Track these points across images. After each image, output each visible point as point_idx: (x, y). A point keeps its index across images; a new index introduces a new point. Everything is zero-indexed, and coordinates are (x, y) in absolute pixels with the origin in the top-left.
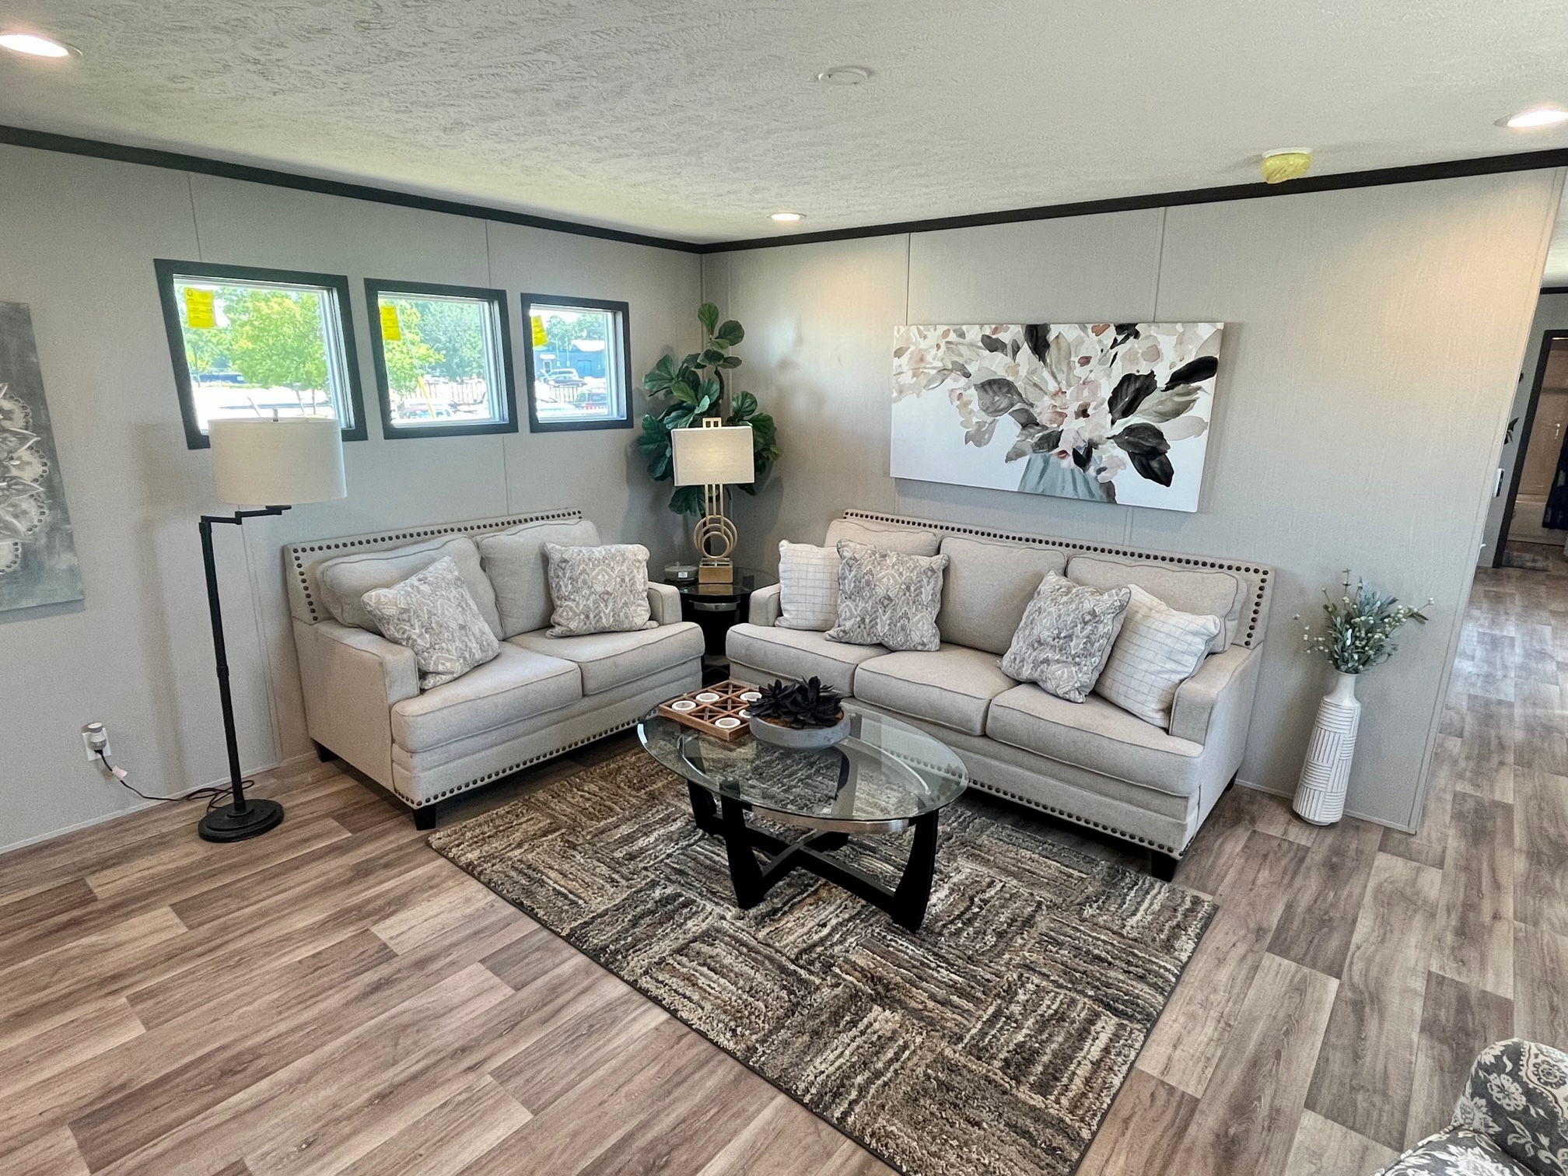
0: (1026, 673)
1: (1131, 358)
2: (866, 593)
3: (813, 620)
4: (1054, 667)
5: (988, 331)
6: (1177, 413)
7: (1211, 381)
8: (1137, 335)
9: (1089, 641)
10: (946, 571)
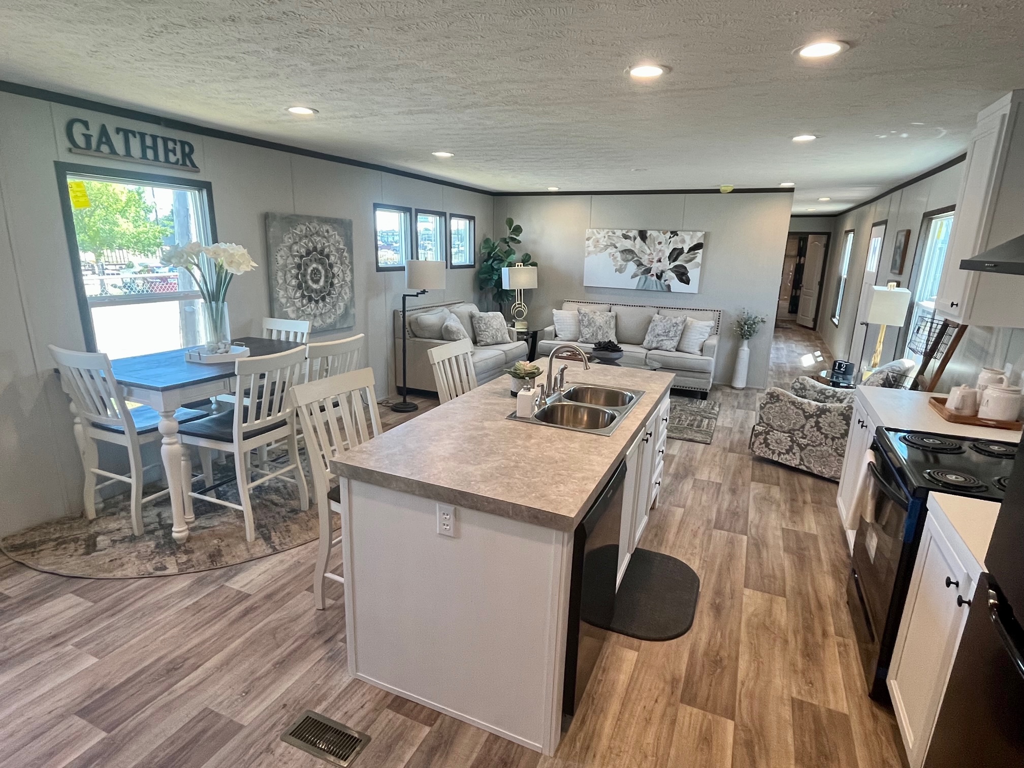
0: (654, 345)
1: (676, 242)
2: (593, 325)
3: (570, 336)
4: (665, 342)
5: (624, 232)
6: (691, 260)
7: (701, 250)
8: (677, 235)
9: (676, 332)
10: (616, 317)
